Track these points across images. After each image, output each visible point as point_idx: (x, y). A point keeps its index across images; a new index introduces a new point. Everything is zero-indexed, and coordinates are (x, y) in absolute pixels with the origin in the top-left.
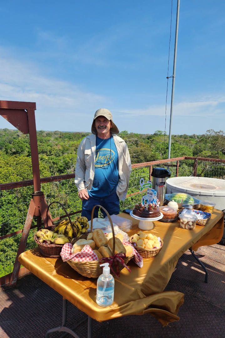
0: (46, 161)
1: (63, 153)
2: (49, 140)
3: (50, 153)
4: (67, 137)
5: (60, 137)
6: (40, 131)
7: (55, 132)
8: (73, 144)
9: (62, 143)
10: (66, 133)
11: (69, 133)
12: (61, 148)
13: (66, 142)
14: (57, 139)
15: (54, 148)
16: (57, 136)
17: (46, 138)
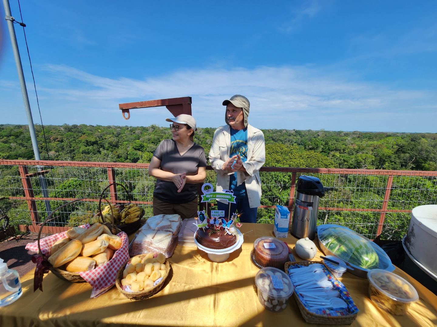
0: (337, 158)
1: (357, 152)
2: (346, 140)
3: (344, 151)
4: (367, 137)
5: (359, 137)
6: (339, 132)
7: (354, 132)
8: (371, 144)
9: (359, 143)
10: (366, 133)
11: (371, 133)
12: (356, 147)
13: (364, 142)
14: (354, 139)
15: (349, 147)
16: (355, 136)
17: (343, 137)
